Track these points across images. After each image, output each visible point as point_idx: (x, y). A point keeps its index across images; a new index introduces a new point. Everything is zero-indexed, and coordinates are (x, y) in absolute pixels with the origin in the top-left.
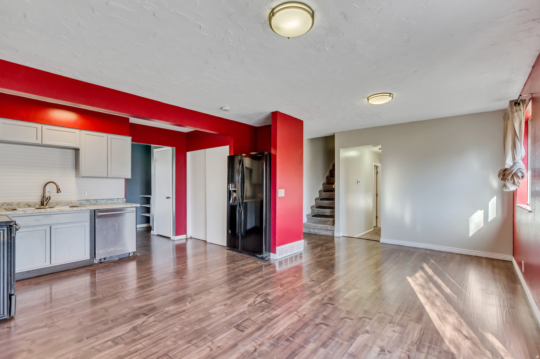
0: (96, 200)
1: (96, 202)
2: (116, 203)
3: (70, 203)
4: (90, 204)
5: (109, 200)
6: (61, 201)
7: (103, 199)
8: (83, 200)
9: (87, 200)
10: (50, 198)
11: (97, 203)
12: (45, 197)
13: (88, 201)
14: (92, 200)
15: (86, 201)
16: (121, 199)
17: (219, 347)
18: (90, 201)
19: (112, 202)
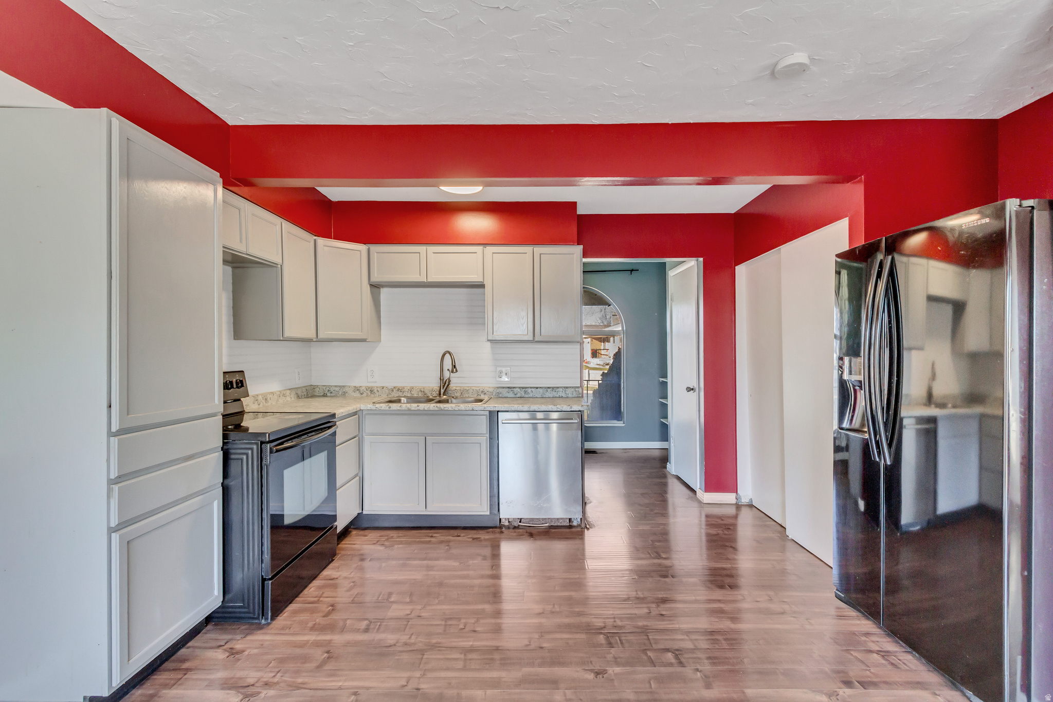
0: (524, 390)
1: (525, 392)
2: (562, 397)
3: (482, 392)
4: (514, 396)
5: (549, 390)
6: (468, 388)
7: (537, 388)
8: (503, 388)
9: (509, 388)
10: (450, 381)
11: (527, 396)
12: (443, 379)
13: (510, 390)
14: (517, 389)
15: (507, 390)
16: (573, 387)
18: (515, 389)
19: (555, 394)
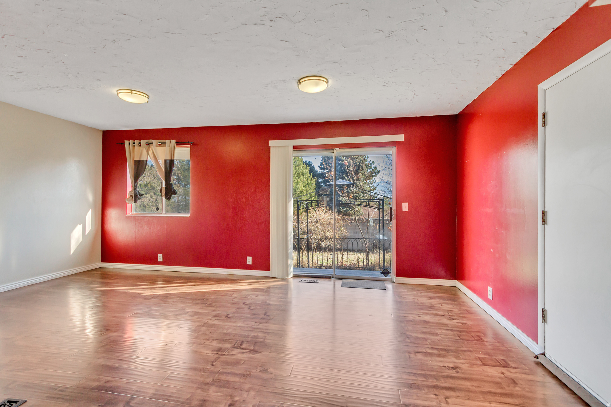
17: (436, 395)
